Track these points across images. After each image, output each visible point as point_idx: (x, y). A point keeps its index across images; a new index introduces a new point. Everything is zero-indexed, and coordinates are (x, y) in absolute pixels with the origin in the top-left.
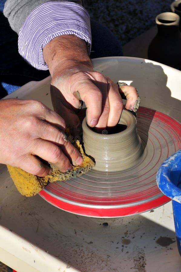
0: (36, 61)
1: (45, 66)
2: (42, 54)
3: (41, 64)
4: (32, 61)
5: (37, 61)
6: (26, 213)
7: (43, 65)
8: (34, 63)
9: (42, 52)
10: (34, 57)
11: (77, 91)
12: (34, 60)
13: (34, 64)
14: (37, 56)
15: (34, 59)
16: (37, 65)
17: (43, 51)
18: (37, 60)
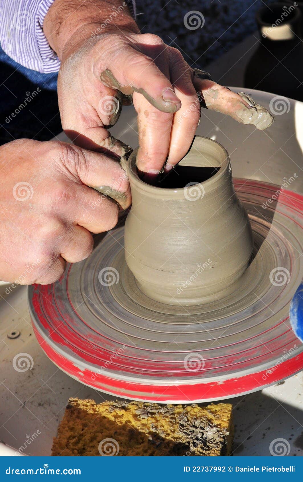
0: (36, 55)
1: (56, 61)
2: (43, 37)
3: (48, 59)
4: (29, 59)
5: (39, 54)
6: (32, 403)
7: (52, 61)
8: (34, 61)
9: (42, 34)
10: (31, 49)
11: (107, 70)
12: (33, 54)
13: (34, 63)
14: (36, 44)
15: (32, 52)
16: (39, 63)
17: (43, 31)
18: (38, 51)
